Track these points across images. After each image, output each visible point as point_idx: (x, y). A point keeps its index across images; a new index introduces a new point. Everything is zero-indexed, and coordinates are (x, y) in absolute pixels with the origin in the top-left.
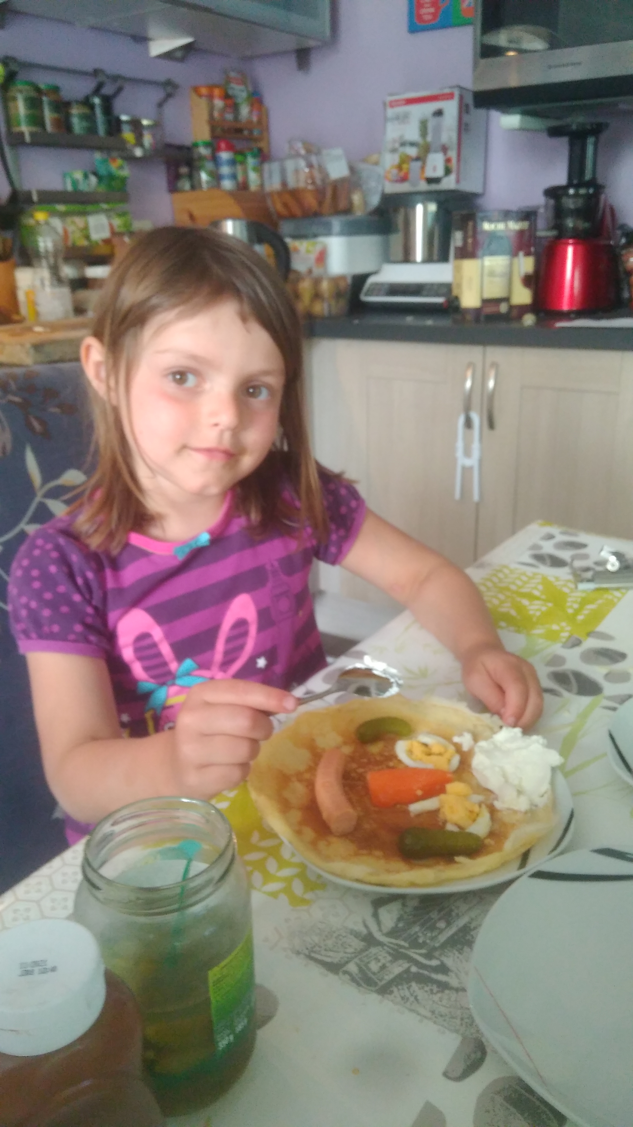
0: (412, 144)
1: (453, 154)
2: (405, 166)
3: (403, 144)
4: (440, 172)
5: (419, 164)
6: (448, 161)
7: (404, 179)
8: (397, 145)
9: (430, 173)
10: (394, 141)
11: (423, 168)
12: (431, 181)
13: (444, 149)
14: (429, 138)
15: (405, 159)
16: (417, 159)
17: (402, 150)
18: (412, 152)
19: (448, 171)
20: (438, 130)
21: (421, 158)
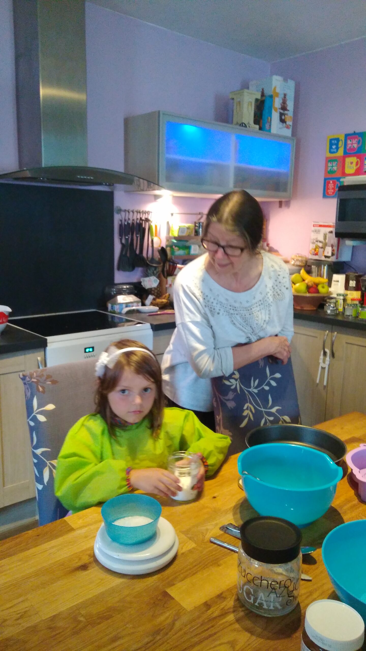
0: (320, 242)
1: (335, 248)
2: (317, 249)
3: (317, 241)
4: (330, 254)
5: (322, 250)
6: (333, 250)
7: (316, 254)
8: (315, 241)
9: (326, 254)
10: (314, 239)
11: (324, 251)
12: (326, 257)
13: (332, 246)
14: (327, 241)
15: (317, 247)
16: (322, 248)
17: (316, 243)
18: (320, 245)
19: (333, 254)
20: (330, 238)
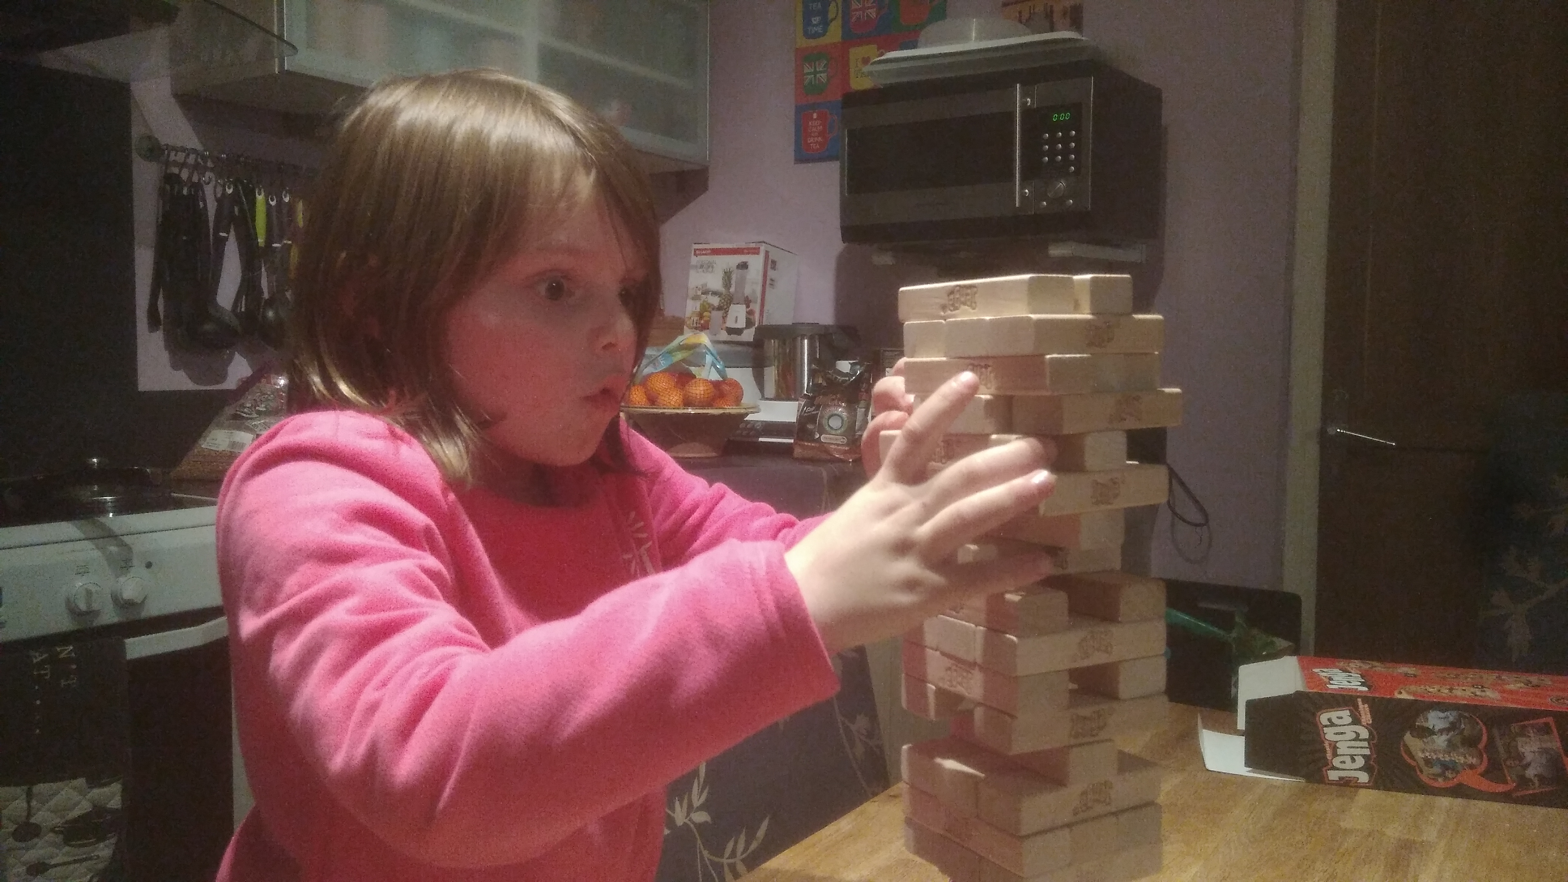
1: (755, 307)
2: (705, 314)
3: (705, 293)
4: (742, 324)
5: (720, 313)
6: (750, 313)
7: (704, 327)
8: (699, 293)
9: (730, 324)
10: (697, 289)
11: (724, 318)
12: (731, 331)
13: (747, 302)
14: (732, 290)
15: (706, 308)
16: (719, 308)
17: (704, 298)
18: (715, 301)
19: (749, 324)
20: (742, 282)
21: (723, 308)
